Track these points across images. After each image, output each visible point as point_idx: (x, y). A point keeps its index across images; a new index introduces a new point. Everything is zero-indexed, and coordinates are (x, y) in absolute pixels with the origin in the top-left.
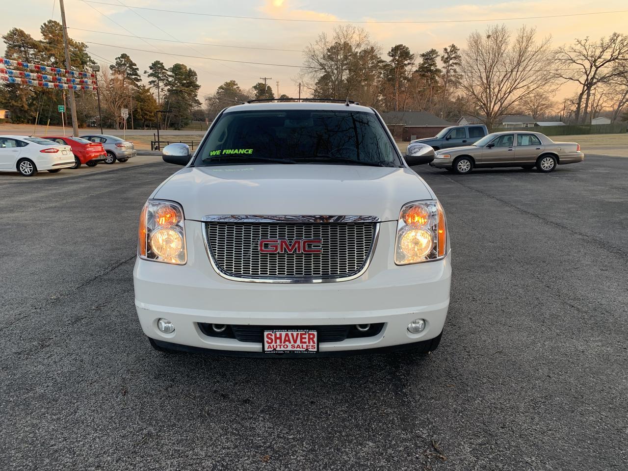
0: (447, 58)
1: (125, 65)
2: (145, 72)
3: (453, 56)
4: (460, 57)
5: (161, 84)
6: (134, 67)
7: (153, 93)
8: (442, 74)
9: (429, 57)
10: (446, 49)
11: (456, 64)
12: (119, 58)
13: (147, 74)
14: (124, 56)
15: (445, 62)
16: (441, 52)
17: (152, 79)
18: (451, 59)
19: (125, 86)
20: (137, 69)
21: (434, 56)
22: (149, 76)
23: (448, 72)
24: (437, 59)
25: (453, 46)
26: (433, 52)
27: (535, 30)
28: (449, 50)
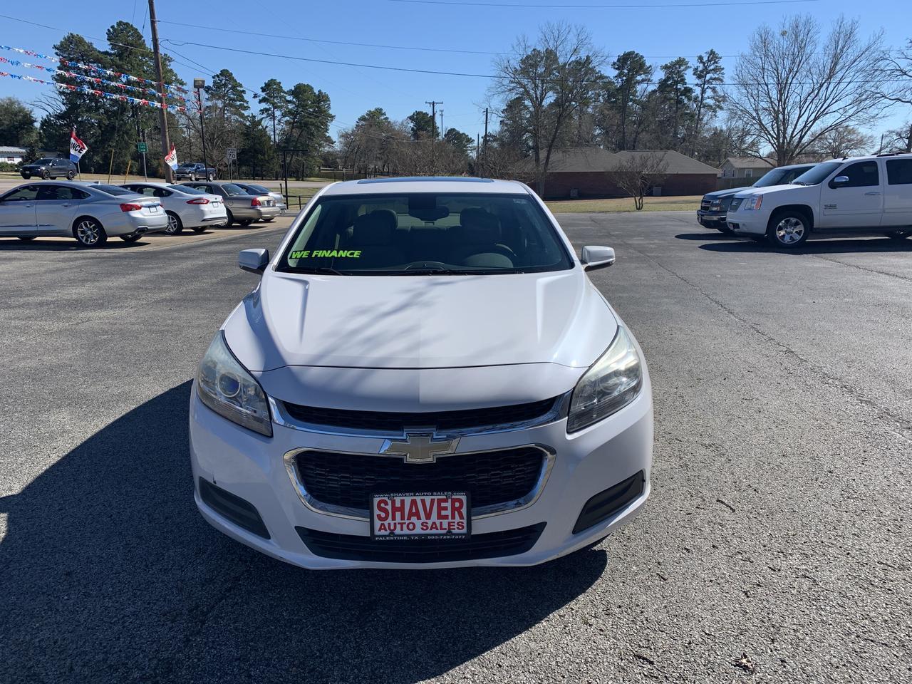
0: (702, 72)
1: (225, 85)
2: (255, 96)
3: (712, 67)
4: (723, 69)
5: (278, 113)
6: (239, 88)
7: (266, 127)
8: (693, 94)
9: (675, 69)
10: (701, 58)
11: (715, 79)
12: (217, 76)
13: (257, 99)
14: (225, 73)
15: (699, 77)
16: (694, 63)
17: (264, 105)
18: (708, 73)
19: (226, 116)
20: (244, 91)
21: (682, 68)
22: (260, 102)
23: (703, 91)
24: (686, 72)
25: (712, 53)
26: (681, 62)
27: (857, 22)
28: (705, 59)
